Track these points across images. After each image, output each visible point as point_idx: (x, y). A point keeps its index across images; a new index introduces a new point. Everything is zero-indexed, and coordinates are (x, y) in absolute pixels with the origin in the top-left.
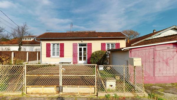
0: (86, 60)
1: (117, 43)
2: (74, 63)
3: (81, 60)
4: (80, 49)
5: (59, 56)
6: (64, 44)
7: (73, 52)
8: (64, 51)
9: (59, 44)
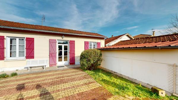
0: (67, 60)
1: (99, 43)
2: (51, 65)
3: (61, 61)
4: (60, 48)
5: (24, 58)
6: (33, 39)
7: (50, 51)
8: (33, 49)
9: (25, 39)
